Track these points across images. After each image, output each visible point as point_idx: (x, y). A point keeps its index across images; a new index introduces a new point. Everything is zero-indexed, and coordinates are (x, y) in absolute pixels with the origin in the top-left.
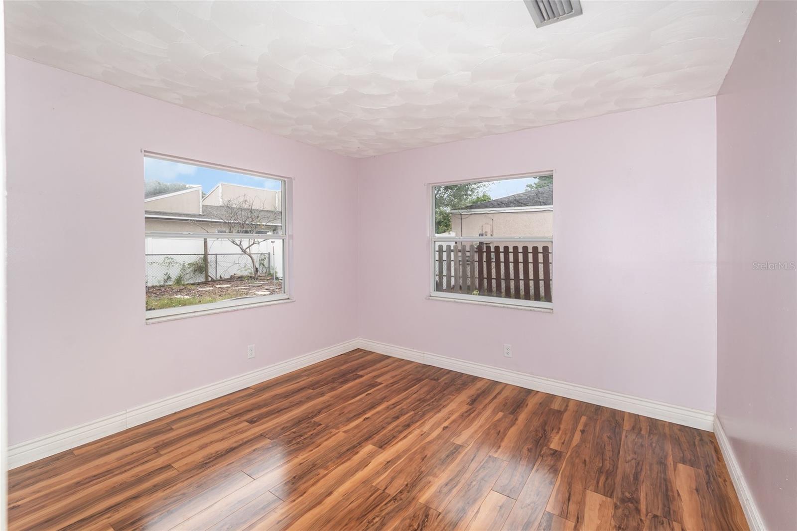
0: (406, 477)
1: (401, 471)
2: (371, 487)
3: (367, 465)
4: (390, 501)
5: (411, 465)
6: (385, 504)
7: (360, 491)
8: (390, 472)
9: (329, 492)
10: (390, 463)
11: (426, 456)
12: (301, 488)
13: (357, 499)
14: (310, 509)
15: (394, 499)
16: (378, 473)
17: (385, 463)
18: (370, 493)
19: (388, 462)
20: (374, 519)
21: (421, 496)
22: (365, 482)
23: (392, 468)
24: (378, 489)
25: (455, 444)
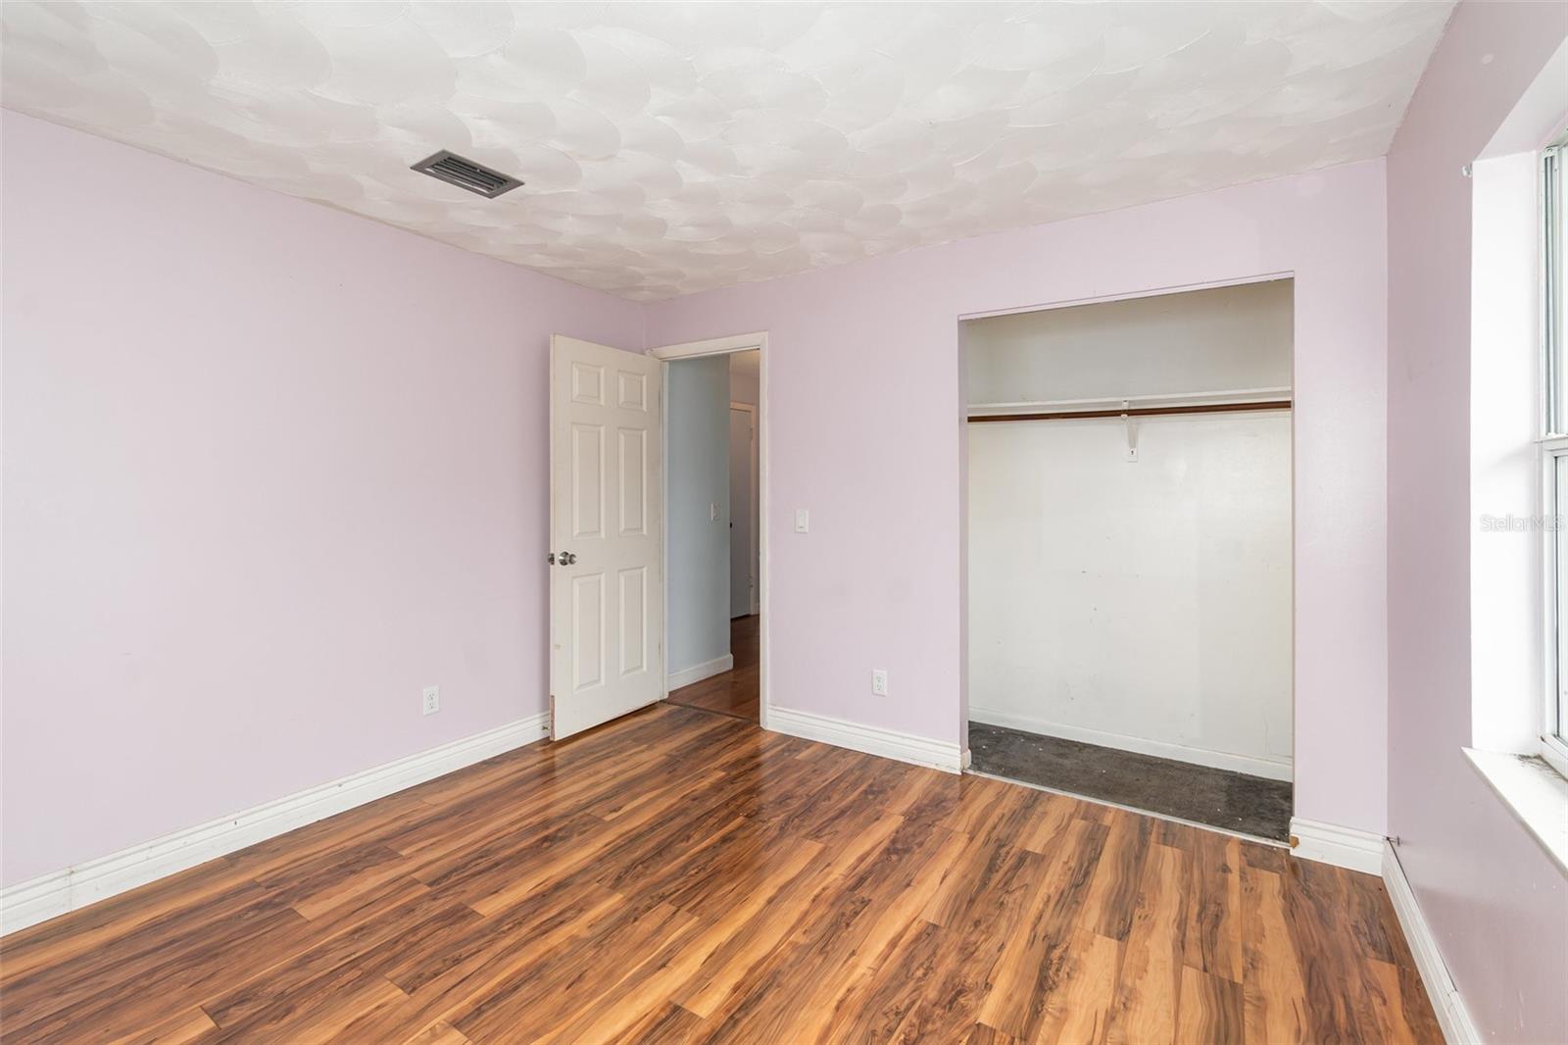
0: (631, 935)
1: (640, 946)
2: (701, 914)
3: (708, 958)
4: (669, 896)
5: (614, 961)
6: (678, 890)
7: (719, 907)
8: (661, 944)
9: (773, 903)
10: (660, 963)
11: (568, 988)
12: (823, 908)
13: (724, 896)
14: (792, 881)
15: (662, 898)
16: (687, 940)
17: (670, 964)
18: (703, 904)
19: (664, 965)
20: (697, 873)
21: (617, 902)
22: (711, 923)
23: (656, 952)
24: (689, 911)
25: (465, 1034)
